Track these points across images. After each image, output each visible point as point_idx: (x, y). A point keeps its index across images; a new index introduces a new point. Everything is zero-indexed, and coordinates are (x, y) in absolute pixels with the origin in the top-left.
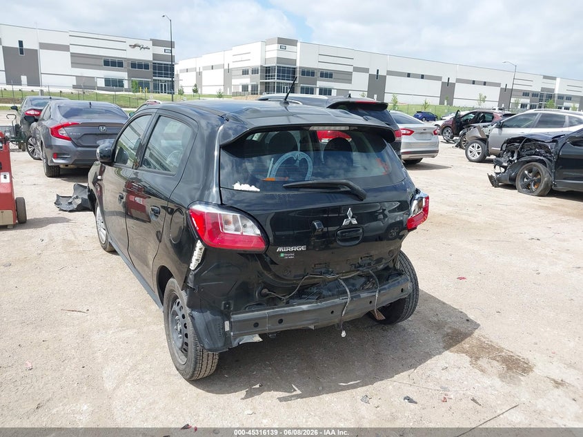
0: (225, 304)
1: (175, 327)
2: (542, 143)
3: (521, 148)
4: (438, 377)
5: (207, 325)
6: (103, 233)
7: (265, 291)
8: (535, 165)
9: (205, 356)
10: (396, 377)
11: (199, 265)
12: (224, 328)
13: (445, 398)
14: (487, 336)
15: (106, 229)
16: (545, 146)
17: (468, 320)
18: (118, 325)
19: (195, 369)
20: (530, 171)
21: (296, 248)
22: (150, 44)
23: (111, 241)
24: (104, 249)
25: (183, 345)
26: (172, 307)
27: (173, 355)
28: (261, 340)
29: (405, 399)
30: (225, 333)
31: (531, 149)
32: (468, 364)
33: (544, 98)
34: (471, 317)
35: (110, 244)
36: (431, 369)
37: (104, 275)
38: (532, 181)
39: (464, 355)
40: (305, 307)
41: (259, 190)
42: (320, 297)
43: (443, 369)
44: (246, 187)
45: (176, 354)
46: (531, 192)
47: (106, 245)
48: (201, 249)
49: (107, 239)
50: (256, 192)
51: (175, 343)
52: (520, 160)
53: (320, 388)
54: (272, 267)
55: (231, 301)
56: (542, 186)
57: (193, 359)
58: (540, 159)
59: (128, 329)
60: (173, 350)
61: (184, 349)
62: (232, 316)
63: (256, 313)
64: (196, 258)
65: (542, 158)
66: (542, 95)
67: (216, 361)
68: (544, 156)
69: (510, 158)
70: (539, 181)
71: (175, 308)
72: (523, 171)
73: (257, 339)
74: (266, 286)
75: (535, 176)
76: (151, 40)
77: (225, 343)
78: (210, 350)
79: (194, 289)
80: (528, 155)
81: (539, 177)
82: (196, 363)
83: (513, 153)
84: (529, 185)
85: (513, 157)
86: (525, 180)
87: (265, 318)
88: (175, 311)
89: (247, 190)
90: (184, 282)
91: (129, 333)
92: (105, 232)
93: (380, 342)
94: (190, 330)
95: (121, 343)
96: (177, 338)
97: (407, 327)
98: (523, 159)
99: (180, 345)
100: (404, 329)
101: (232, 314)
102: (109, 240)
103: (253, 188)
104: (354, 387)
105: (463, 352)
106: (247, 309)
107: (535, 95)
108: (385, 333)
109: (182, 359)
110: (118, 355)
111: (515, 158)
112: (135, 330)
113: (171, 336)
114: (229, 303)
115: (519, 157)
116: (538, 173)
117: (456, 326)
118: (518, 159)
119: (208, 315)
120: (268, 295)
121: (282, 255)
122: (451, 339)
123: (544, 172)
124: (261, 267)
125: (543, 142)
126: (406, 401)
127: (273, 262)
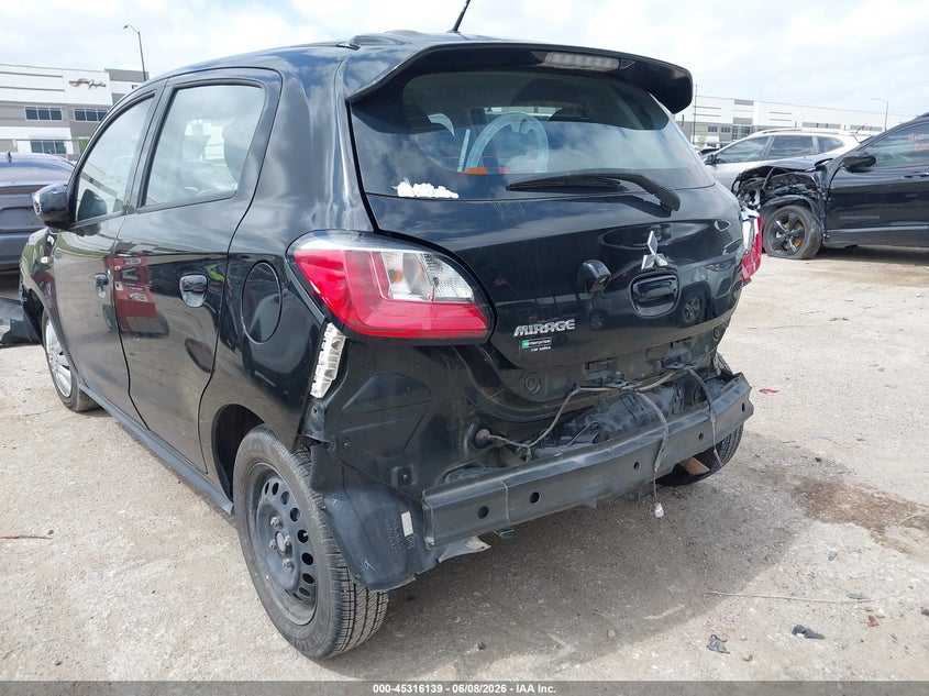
0: (400, 474)
1: (272, 543)
2: (800, 173)
3: (767, 186)
4: (831, 575)
5: (363, 526)
6: (65, 376)
7: (484, 434)
8: (792, 211)
9: (361, 599)
10: (751, 587)
11: (334, 384)
12: (400, 529)
13: (871, 618)
14: (869, 484)
15: (72, 366)
16: (805, 177)
17: (818, 460)
18: (125, 556)
19: (338, 634)
20: (785, 221)
21: (555, 326)
22: (105, 78)
23: (84, 388)
24: (71, 407)
25: (298, 581)
26: (257, 497)
27: (269, 606)
28: (487, 547)
29: (796, 631)
30: (405, 541)
31: (783, 185)
32: (870, 543)
33: (739, 134)
34: (821, 453)
35: (84, 395)
36: (808, 561)
37: (76, 457)
38: (789, 236)
39: (851, 524)
40: (580, 460)
41: (455, 196)
42: (601, 437)
43: (831, 559)
44: (425, 190)
45: (279, 604)
46: (788, 254)
47: (75, 399)
48: (335, 346)
49: (74, 386)
50: (451, 200)
51: (273, 578)
52: (767, 204)
53: (612, 634)
54: (503, 375)
55: (412, 466)
56: (808, 243)
57: (334, 612)
58: (799, 200)
59: (149, 561)
60: (269, 595)
61: (302, 590)
62: (427, 499)
63: (479, 484)
64: (326, 368)
65: (802, 197)
66: (735, 130)
67: (385, 606)
68: (805, 195)
69: (750, 203)
70: (801, 235)
71: (267, 498)
72: (773, 220)
73: (476, 545)
74: (486, 421)
75: (793, 227)
76: (106, 70)
77: (407, 566)
78: (376, 585)
79: (326, 445)
80: (779, 195)
81: (800, 228)
82: (341, 618)
83: (752, 194)
84: (785, 242)
85: (753, 200)
86: (778, 236)
87: (500, 493)
88: (267, 506)
89: (430, 196)
90: (299, 431)
91: (157, 568)
92: (68, 373)
93: (683, 521)
94: (319, 545)
95: (140, 595)
96: (279, 567)
97: (717, 485)
98: (771, 202)
99: (292, 582)
100: (714, 491)
101: (427, 494)
102: (81, 387)
103: (442, 192)
104: (679, 619)
105: (848, 520)
106: (447, 479)
107: (725, 129)
108: (683, 502)
109: (299, 615)
110: (138, 623)
111: (757, 202)
112: (167, 562)
113: (260, 563)
114: (407, 471)
115: (764, 200)
116: (799, 222)
117: (805, 472)
118: (761, 203)
119: (365, 503)
120: (489, 442)
121: (526, 344)
122: (809, 496)
123: (808, 220)
124: (472, 379)
125: (803, 171)
126: (800, 635)
127: (506, 364)
